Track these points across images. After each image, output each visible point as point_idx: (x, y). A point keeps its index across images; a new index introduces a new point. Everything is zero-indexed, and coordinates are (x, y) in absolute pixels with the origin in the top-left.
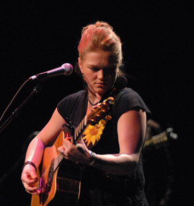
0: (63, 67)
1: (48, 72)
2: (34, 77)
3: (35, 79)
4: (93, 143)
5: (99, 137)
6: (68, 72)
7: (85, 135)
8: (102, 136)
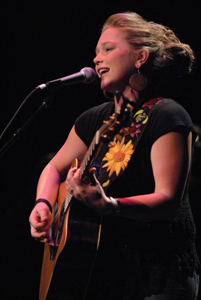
0: (82, 72)
1: (62, 79)
2: (43, 86)
3: (44, 88)
4: (117, 173)
5: (126, 164)
6: (90, 79)
7: (106, 162)
8: (129, 163)
